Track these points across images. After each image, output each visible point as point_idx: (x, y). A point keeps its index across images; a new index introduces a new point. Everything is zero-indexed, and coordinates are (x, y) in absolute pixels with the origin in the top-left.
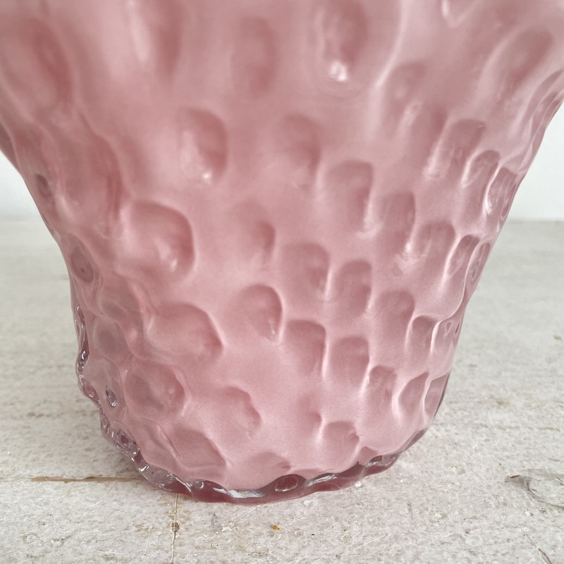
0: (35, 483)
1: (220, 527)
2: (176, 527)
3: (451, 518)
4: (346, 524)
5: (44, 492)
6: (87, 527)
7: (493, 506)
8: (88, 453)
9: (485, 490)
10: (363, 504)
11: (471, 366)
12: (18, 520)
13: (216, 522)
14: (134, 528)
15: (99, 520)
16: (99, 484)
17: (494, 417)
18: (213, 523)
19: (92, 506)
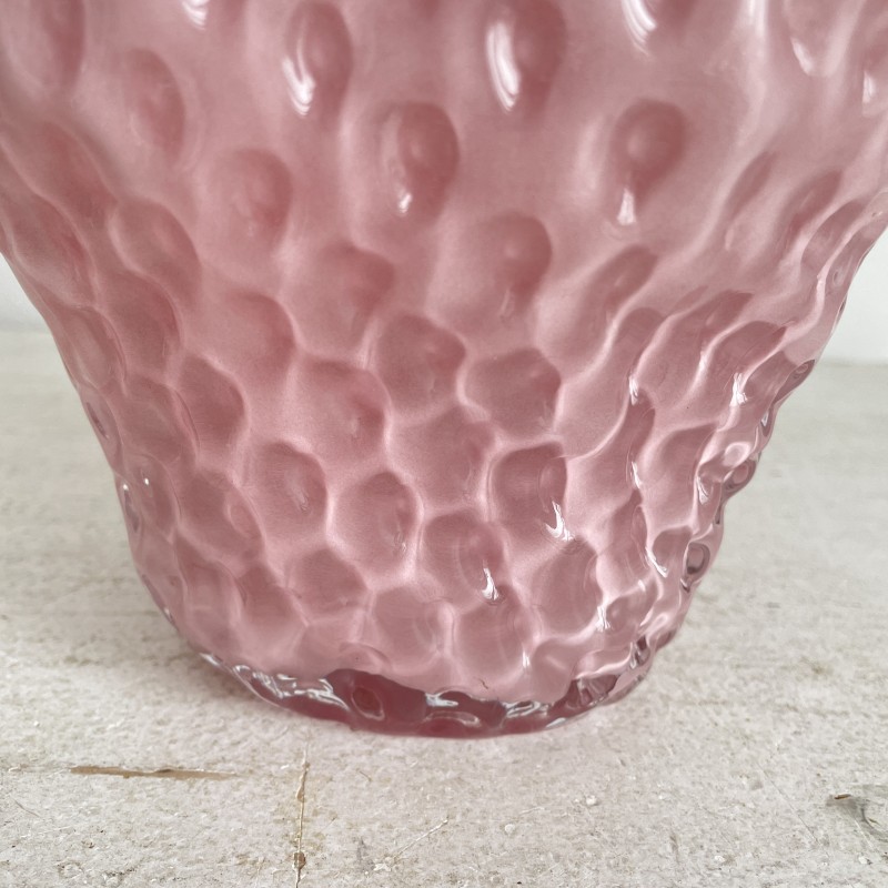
0: (77, 776)
1: (371, 864)
2: (301, 860)
3: (740, 864)
4: (571, 867)
5: (92, 792)
6: (159, 853)
7: (808, 846)
8: (160, 728)
9: (795, 817)
10: (599, 835)
11: (771, 605)
12: (50, 837)
13: (365, 854)
14: (235, 860)
15: (179, 843)
16: (178, 782)
17: (809, 693)
18: (359, 856)
19: (168, 818)
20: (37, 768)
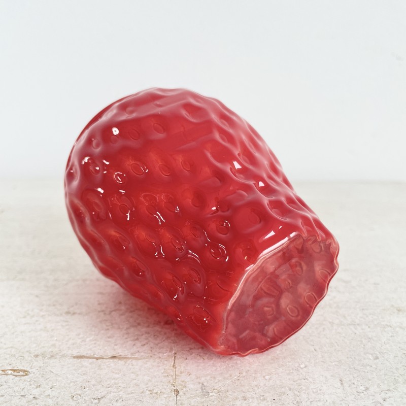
0: (75, 360)
1: (208, 393)
2: (177, 392)
3: (372, 390)
4: (297, 393)
5: (83, 366)
6: (115, 390)
7: (402, 382)
8: (109, 339)
9: (394, 371)
10: (307, 380)
11: (375, 284)
12: (67, 385)
13: (205, 389)
14: (148, 392)
15: (123, 386)
16: (120, 361)
17: (396, 320)
18: (202, 390)
19: (117, 376)
20: (58, 357)
